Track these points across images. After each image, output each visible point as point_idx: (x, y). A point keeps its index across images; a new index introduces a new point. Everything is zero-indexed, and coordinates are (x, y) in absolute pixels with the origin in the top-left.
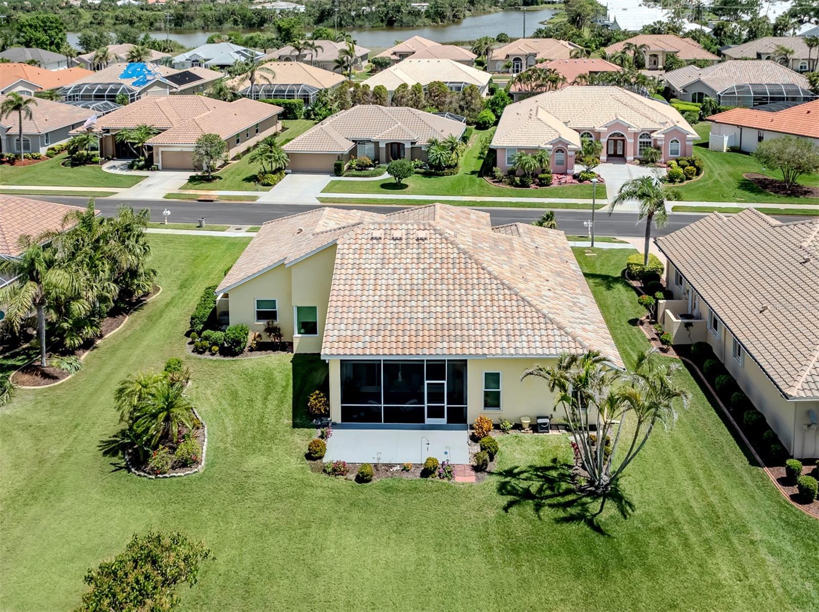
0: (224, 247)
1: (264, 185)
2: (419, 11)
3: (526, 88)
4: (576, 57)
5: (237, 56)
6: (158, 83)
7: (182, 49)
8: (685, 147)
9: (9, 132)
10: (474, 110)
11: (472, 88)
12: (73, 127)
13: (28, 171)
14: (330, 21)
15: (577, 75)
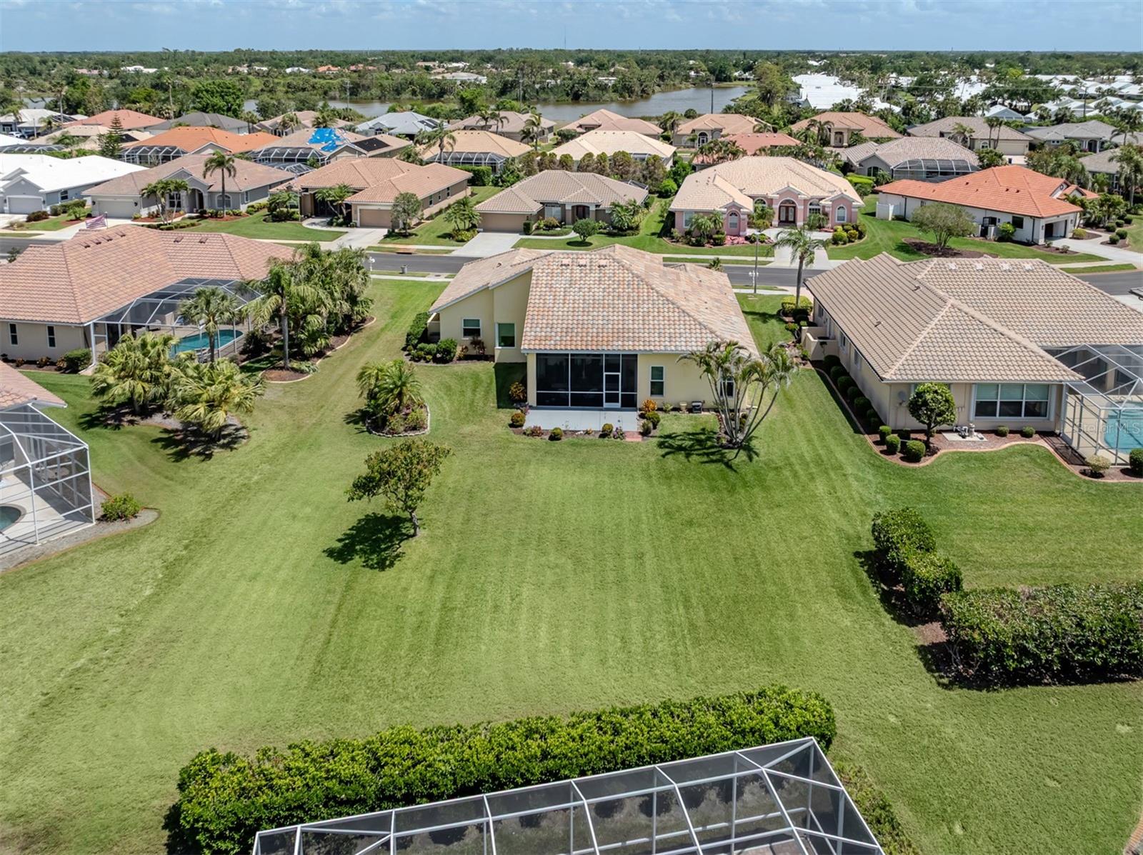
0: (427, 289)
1: (458, 241)
2: (606, 85)
3: (708, 160)
4: (758, 131)
5: (422, 126)
6: (347, 149)
7: (362, 118)
8: (850, 213)
9: (211, 189)
10: (657, 180)
11: (655, 158)
12: (271, 186)
13: (231, 226)
14: (514, 94)
15: (758, 147)
